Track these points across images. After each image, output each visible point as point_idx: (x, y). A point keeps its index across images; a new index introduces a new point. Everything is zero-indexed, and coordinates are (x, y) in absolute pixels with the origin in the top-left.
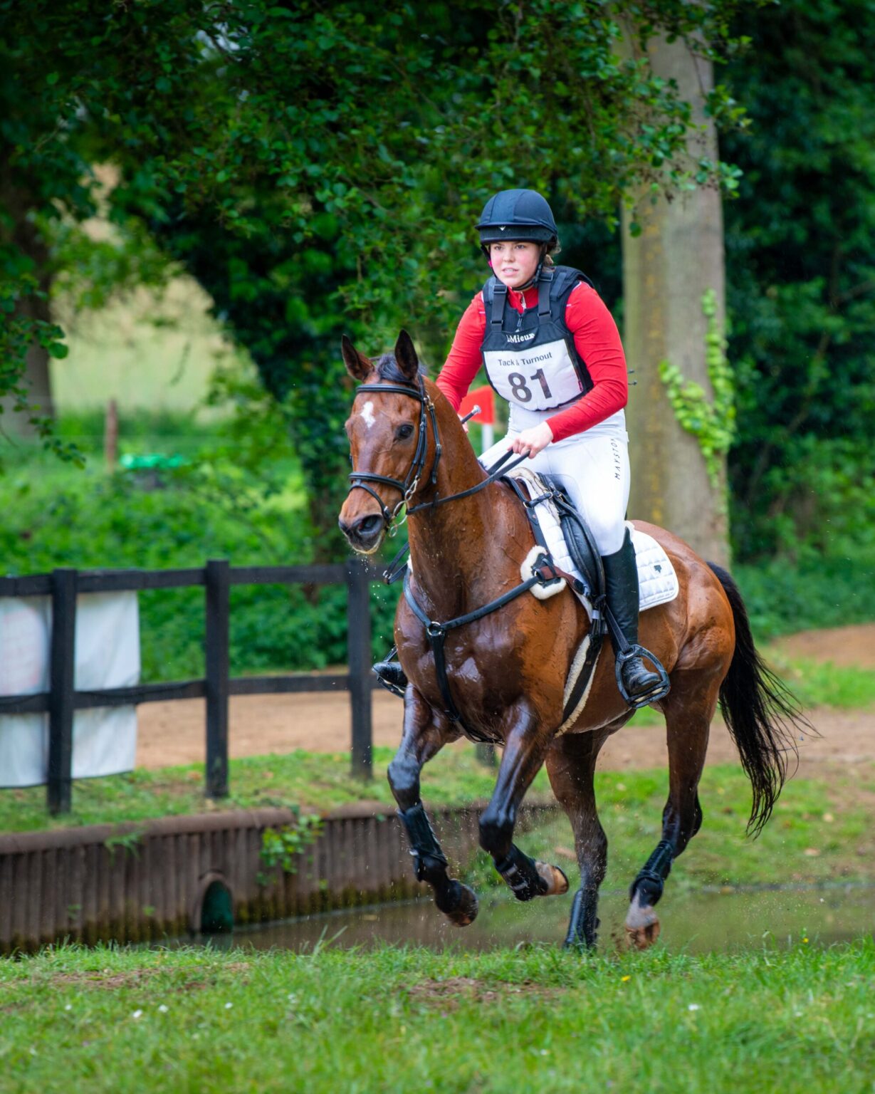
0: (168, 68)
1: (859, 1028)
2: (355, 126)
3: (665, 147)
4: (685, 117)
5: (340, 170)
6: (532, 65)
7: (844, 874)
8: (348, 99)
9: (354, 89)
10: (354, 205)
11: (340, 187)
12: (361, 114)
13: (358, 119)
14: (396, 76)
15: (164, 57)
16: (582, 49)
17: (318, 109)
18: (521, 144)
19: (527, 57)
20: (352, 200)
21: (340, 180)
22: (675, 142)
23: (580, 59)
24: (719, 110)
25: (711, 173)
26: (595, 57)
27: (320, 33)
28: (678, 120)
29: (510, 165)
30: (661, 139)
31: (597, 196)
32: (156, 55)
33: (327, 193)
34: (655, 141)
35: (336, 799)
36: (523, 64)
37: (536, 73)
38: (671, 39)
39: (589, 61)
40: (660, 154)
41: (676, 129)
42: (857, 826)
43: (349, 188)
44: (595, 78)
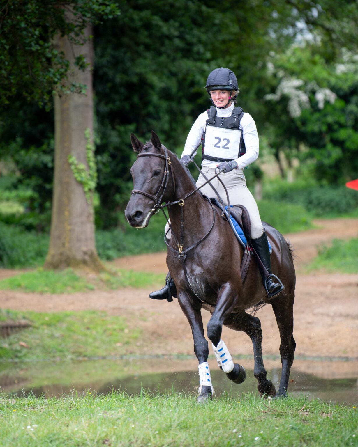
1: (98, 435)
3: (58, 77)
4: (67, 66)
6: (6, 44)
7: (131, 353)
16: (26, 39)
19: (4, 41)
22: (62, 75)
23: (25, 43)
24: (80, 63)
25: (76, 87)
26: (30, 42)
28: (64, 67)
30: (57, 74)
31: (34, 94)
34: (54, 75)
36: (2, 44)
37: (7, 47)
38: (63, 36)
39: (28, 43)
40: (56, 80)
41: (63, 70)
42: (136, 334)
44: (31, 50)
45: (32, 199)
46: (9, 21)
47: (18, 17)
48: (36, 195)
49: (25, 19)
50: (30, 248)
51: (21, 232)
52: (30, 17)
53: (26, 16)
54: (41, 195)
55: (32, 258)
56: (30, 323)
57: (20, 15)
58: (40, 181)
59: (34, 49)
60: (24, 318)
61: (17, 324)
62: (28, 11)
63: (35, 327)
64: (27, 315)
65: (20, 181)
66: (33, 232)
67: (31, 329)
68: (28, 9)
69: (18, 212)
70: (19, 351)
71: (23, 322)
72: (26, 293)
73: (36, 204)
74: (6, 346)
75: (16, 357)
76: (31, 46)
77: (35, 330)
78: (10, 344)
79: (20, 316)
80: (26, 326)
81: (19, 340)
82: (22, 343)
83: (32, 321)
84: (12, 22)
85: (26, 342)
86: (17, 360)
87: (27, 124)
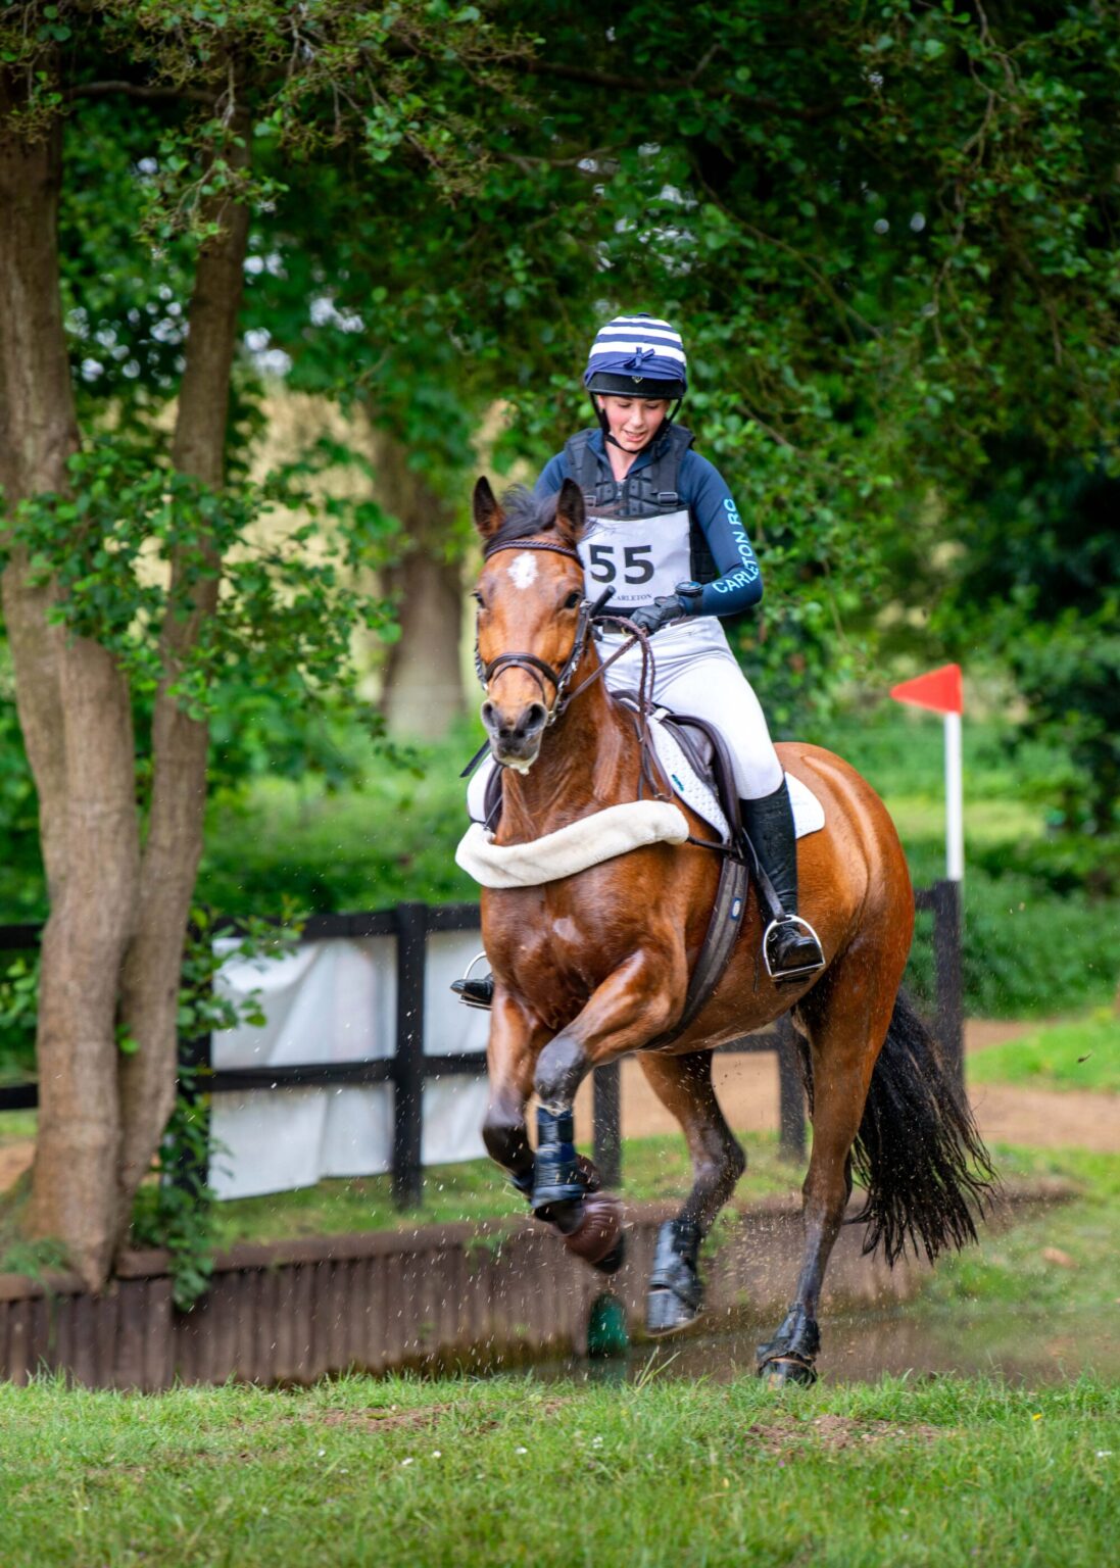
0: (521, 277)
2: (754, 344)
5: (734, 400)
6: (978, 261)
8: (745, 311)
9: (753, 297)
10: (751, 443)
11: (734, 421)
12: (762, 328)
13: (757, 334)
14: (807, 281)
15: (516, 264)
16: (1043, 239)
17: (707, 324)
18: (965, 360)
19: (972, 252)
20: (749, 437)
21: (734, 411)
23: (1042, 253)
26: (1060, 248)
27: (708, 229)
29: (951, 388)
31: (1071, 425)
32: (507, 262)
33: (718, 428)
35: (760, 1189)
36: (967, 260)
37: (984, 271)
39: (1051, 254)
43: (745, 419)
44: (1060, 276)
45: (1070, 792)
46: (988, 183)
47: (1017, 169)
48: (1083, 777)
49: (1039, 173)
50: (1070, 951)
51: (1036, 897)
52: (1056, 167)
53: (1042, 165)
54: (1098, 777)
55: (1075, 983)
56: (1076, 1188)
57: (1025, 163)
58: (1096, 727)
59: (1070, 273)
60: (1056, 1170)
61: (1032, 1187)
62: (1048, 148)
63: (1091, 1201)
64: (1064, 1162)
65: (1028, 732)
66: (1078, 896)
67: (1078, 1206)
68: (1050, 139)
69: (1024, 836)
70: (1047, 1279)
71: (1054, 1183)
72: (1058, 1092)
73: (1084, 808)
74: (1000, 1261)
75: (1036, 1296)
76: (1060, 263)
77: (1094, 1211)
78: (1015, 1256)
79: (1042, 1163)
80: (1061, 1198)
81: (1043, 1241)
82: (1051, 1252)
83: (1082, 1181)
84: (998, 185)
85: (1063, 1247)
86: (1038, 1307)
87: (1047, 541)
